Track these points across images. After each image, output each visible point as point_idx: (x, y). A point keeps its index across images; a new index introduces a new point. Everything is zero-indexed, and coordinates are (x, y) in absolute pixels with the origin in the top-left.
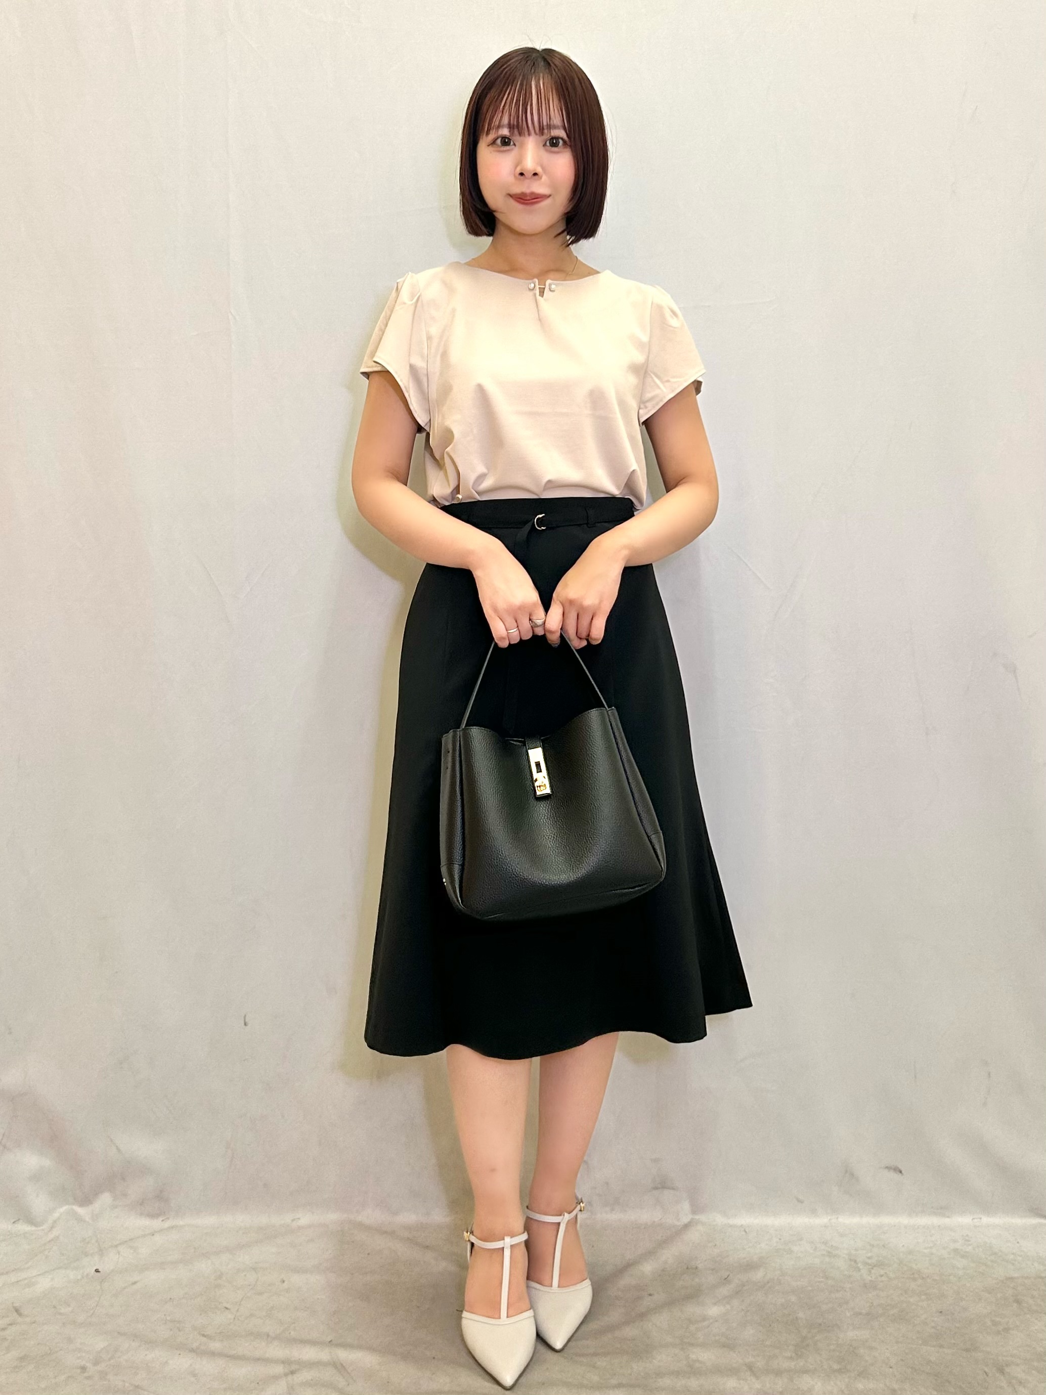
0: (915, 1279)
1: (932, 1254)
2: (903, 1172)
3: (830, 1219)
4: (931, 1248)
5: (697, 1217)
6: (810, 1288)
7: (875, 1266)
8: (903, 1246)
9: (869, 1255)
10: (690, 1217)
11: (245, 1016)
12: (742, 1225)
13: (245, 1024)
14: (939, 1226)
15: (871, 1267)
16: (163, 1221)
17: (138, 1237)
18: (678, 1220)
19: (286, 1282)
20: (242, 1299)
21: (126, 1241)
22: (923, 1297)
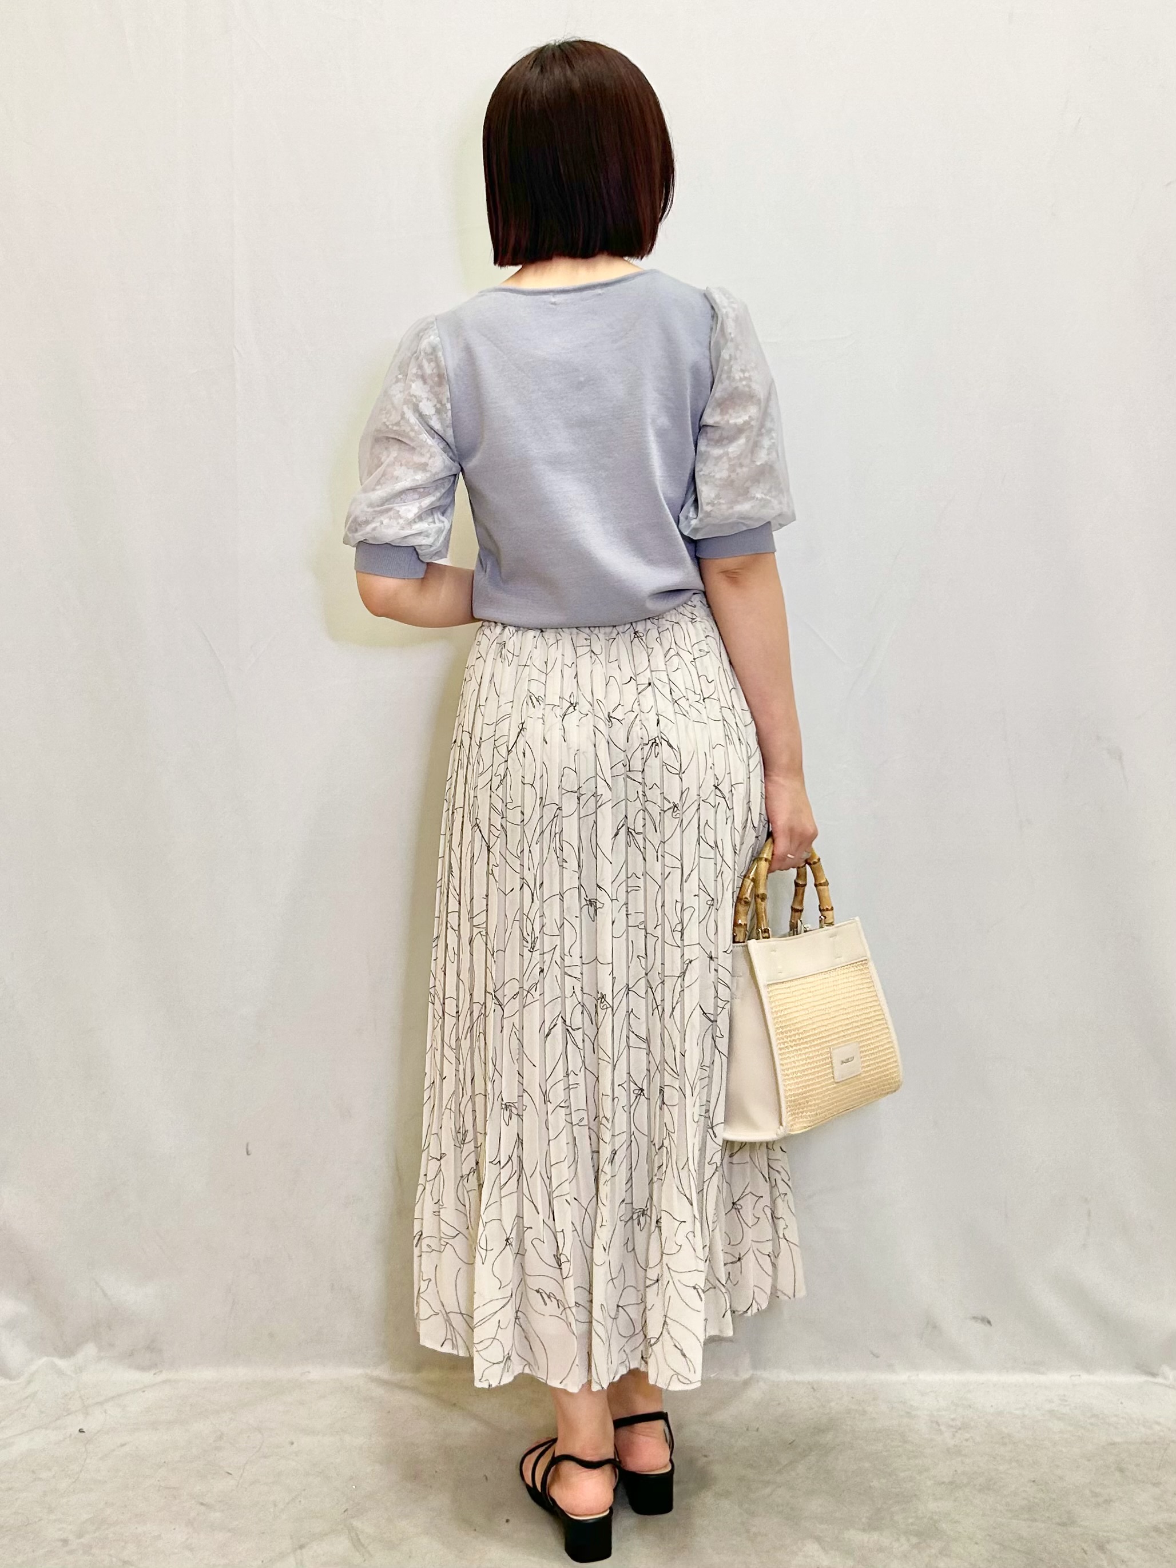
0: (1004, 1444)
1: (1024, 1416)
2: (991, 1320)
3: (909, 1377)
4: (1024, 1408)
5: (759, 1373)
6: (885, 1454)
7: (960, 1429)
8: (992, 1406)
9: (953, 1416)
10: (751, 1372)
11: (247, 1145)
12: (809, 1382)
13: (248, 1154)
14: (1033, 1384)
15: (954, 1430)
16: (155, 1374)
17: (127, 1393)
18: (737, 1375)
19: (295, 1444)
20: (246, 1463)
21: (113, 1398)
22: (1014, 1464)
